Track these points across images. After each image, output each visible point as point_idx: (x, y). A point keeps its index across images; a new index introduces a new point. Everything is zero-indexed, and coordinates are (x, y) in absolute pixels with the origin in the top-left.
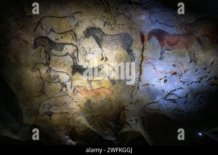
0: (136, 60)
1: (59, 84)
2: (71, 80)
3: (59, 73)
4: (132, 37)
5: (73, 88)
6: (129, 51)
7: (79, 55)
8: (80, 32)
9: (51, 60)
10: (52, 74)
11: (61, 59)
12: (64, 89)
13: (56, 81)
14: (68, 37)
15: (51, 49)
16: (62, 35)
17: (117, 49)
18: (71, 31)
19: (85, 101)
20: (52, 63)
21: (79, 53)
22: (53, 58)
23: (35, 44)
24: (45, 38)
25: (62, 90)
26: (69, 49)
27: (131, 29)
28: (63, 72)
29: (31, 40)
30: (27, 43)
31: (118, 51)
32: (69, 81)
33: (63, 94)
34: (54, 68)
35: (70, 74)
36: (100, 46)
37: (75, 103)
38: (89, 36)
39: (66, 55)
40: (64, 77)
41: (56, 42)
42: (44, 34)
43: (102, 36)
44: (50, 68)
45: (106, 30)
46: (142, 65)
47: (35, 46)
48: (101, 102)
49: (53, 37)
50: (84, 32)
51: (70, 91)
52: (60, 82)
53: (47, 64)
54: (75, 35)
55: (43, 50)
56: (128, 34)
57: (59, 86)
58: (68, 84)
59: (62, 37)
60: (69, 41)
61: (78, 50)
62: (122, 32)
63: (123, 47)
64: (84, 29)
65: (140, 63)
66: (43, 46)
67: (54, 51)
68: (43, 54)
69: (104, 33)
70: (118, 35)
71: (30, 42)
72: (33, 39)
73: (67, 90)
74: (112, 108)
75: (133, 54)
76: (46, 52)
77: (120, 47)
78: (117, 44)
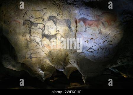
0: (73, 32)
1: (36, 43)
2: (41, 41)
4: (70, 21)
5: (43, 45)
6: (70, 28)
7: (45, 29)
8: (46, 18)
9: (31, 31)
10: (32, 38)
11: (37, 31)
12: (38, 46)
13: (34, 41)
14: (40, 20)
15: (31, 26)
16: (37, 19)
18: (42, 17)
19: (49, 51)
20: (32, 32)
21: (45, 28)
22: (32, 30)
23: (24, 23)
24: (29, 20)
25: (37, 46)
26: (41, 26)
27: (70, 17)
28: (37, 37)
29: (22, 21)
30: (20, 23)
31: (64, 28)
33: (37, 48)
34: (33, 35)
35: (41, 38)
36: (56, 25)
37: (43, 52)
38: (50, 20)
39: (39, 29)
40: (38, 39)
41: (34, 22)
42: (28, 18)
43: (56, 20)
44: (31, 35)
45: (58, 17)
46: (77, 34)
47: (24, 24)
48: (57, 52)
49: (32, 20)
50: (48, 18)
51: (41, 46)
52: (36, 42)
53: (30, 33)
54: (44, 19)
55: (28, 26)
56: (69, 20)
57: (35, 44)
58: (40, 43)
59: (37, 20)
60: (41, 22)
61: (45, 27)
62: (66, 18)
63: (66, 25)
64: (48, 17)
65: (75, 33)
66: (28, 24)
67: (33, 27)
68: (28, 28)
69: (57, 19)
72: (23, 21)
73: (39, 46)
74: (62, 55)
75: (71, 29)
76: (29, 27)
78: (64, 24)
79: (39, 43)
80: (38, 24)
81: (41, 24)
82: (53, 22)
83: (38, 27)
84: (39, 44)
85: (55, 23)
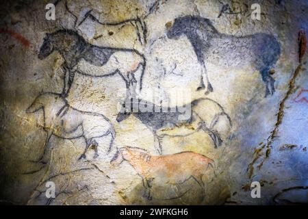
0: (277, 93)
1: (82, 140)
2: (112, 132)
3: (85, 116)
5: (114, 151)
6: (266, 74)
7: (146, 76)
9: (74, 85)
10: (71, 118)
11: (98, 84)
12: (90, 154)
13: (75, 134)
14: (126, 35)
15: (78, 60)
16: (112, 29)
17: (240, 67)
18: (138, 20)
19: (138, 182)
20: (75, 91)
21: (147, 71)
22: (79, 80)
23: (45, 47)
24: (71, 32)
25: (83, 156)
27: (280, 25)
28: (95, 114)
29: (37, 37)
30: (26, 43)
31: (241, 72)
32: (106, 135)
33: (85, 165)
34: (76, 105)
35: (114, 119)
37: (111, 186)
38: (178, 34)
39: (113, 74)
40: (95, 126)
41: (95, 43)
42: (69, 23)
43: (210, 37)
44: (67, 104)
45: (223, 24)
47: (45, 52)
48: (179, 185)
49: (88, 31)
50: (168, 25)
51: (104, 158)
52: (83, 136)
53: (64, 95)
54: (145, 31)
55: (61, 60)
56: (271, 37)
57: (79, 146)
58: (103, 143)
59: (111, 34)
60: (128, 44)
61: (144, 65)
62: (260, 31)
63: (254, 63)
64: (171, 19)
66: (63, 52)
67: (84, 65)
68: (58, 71)
69: (215, 31)
70: (249, 37)
71: (34, 41)
72: (42, 35)
73: (96, 156)
74: (202, 198)
75: (273, 80)
77: (247, 64)
78: (242, 56)
79: (99, 141)
80: (113, 50)
81: (130, 54)
82: (194, 45)
83: (110, 66)
84: (94, 147)
85: (200, 49)
